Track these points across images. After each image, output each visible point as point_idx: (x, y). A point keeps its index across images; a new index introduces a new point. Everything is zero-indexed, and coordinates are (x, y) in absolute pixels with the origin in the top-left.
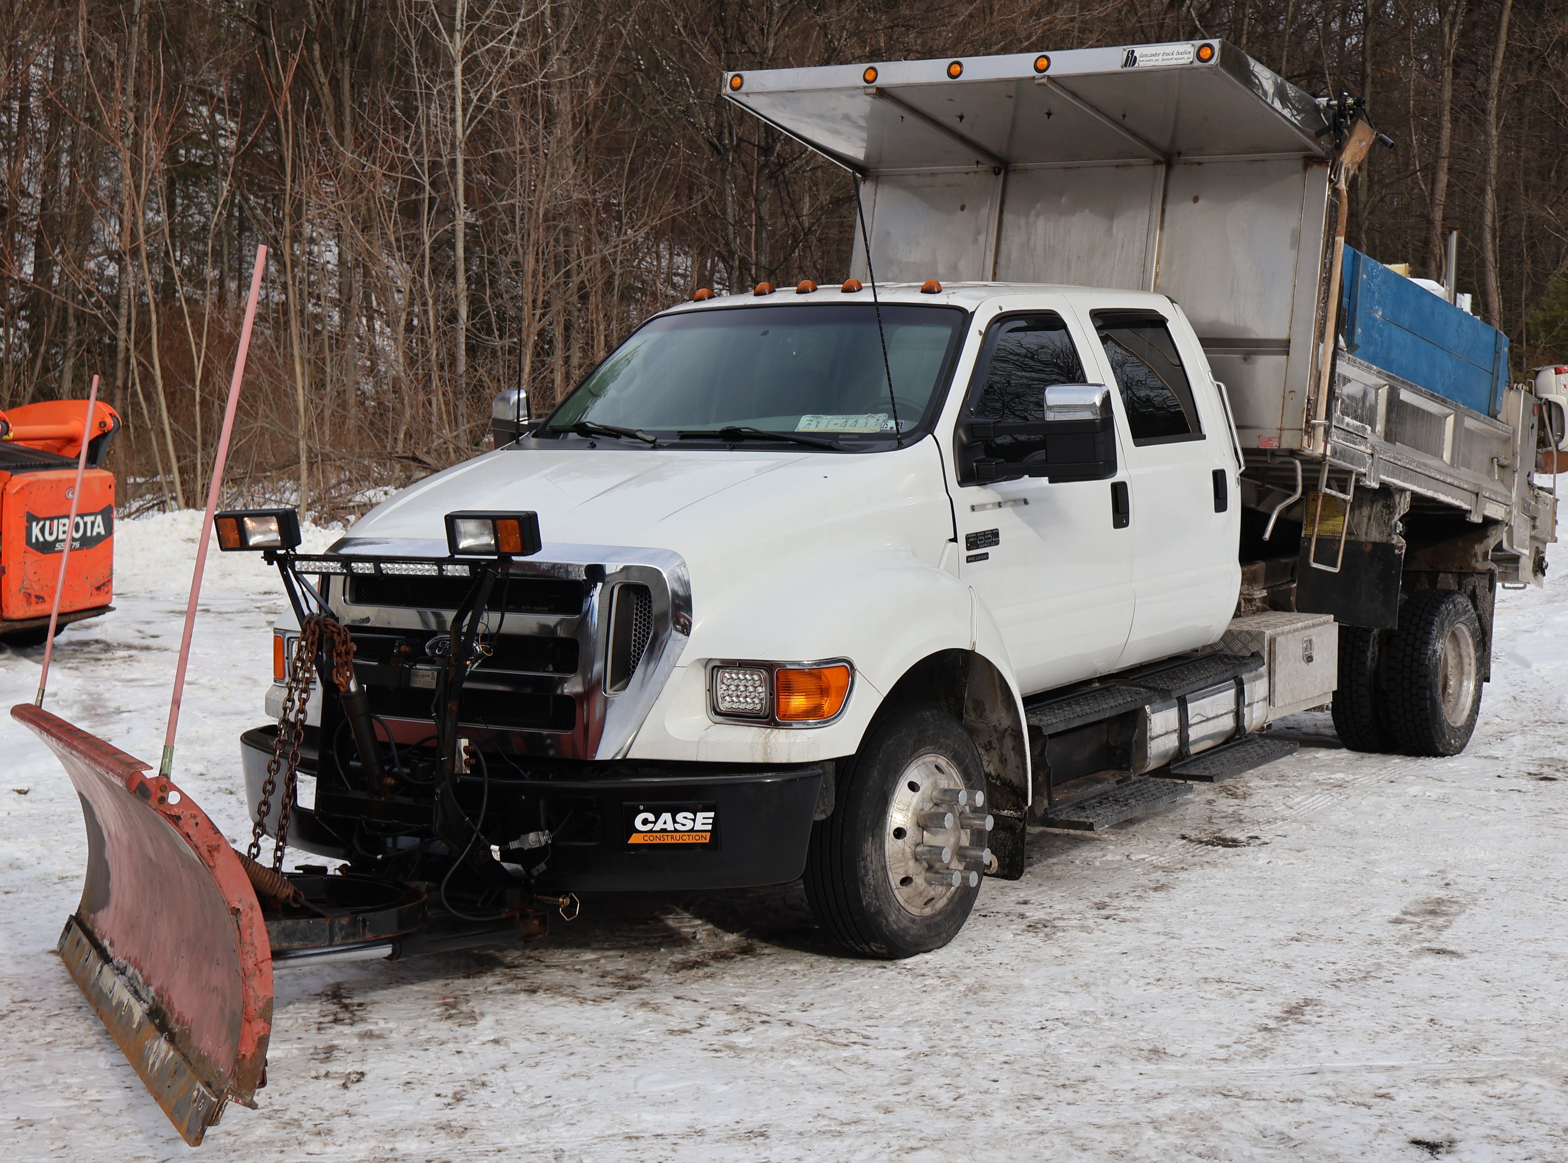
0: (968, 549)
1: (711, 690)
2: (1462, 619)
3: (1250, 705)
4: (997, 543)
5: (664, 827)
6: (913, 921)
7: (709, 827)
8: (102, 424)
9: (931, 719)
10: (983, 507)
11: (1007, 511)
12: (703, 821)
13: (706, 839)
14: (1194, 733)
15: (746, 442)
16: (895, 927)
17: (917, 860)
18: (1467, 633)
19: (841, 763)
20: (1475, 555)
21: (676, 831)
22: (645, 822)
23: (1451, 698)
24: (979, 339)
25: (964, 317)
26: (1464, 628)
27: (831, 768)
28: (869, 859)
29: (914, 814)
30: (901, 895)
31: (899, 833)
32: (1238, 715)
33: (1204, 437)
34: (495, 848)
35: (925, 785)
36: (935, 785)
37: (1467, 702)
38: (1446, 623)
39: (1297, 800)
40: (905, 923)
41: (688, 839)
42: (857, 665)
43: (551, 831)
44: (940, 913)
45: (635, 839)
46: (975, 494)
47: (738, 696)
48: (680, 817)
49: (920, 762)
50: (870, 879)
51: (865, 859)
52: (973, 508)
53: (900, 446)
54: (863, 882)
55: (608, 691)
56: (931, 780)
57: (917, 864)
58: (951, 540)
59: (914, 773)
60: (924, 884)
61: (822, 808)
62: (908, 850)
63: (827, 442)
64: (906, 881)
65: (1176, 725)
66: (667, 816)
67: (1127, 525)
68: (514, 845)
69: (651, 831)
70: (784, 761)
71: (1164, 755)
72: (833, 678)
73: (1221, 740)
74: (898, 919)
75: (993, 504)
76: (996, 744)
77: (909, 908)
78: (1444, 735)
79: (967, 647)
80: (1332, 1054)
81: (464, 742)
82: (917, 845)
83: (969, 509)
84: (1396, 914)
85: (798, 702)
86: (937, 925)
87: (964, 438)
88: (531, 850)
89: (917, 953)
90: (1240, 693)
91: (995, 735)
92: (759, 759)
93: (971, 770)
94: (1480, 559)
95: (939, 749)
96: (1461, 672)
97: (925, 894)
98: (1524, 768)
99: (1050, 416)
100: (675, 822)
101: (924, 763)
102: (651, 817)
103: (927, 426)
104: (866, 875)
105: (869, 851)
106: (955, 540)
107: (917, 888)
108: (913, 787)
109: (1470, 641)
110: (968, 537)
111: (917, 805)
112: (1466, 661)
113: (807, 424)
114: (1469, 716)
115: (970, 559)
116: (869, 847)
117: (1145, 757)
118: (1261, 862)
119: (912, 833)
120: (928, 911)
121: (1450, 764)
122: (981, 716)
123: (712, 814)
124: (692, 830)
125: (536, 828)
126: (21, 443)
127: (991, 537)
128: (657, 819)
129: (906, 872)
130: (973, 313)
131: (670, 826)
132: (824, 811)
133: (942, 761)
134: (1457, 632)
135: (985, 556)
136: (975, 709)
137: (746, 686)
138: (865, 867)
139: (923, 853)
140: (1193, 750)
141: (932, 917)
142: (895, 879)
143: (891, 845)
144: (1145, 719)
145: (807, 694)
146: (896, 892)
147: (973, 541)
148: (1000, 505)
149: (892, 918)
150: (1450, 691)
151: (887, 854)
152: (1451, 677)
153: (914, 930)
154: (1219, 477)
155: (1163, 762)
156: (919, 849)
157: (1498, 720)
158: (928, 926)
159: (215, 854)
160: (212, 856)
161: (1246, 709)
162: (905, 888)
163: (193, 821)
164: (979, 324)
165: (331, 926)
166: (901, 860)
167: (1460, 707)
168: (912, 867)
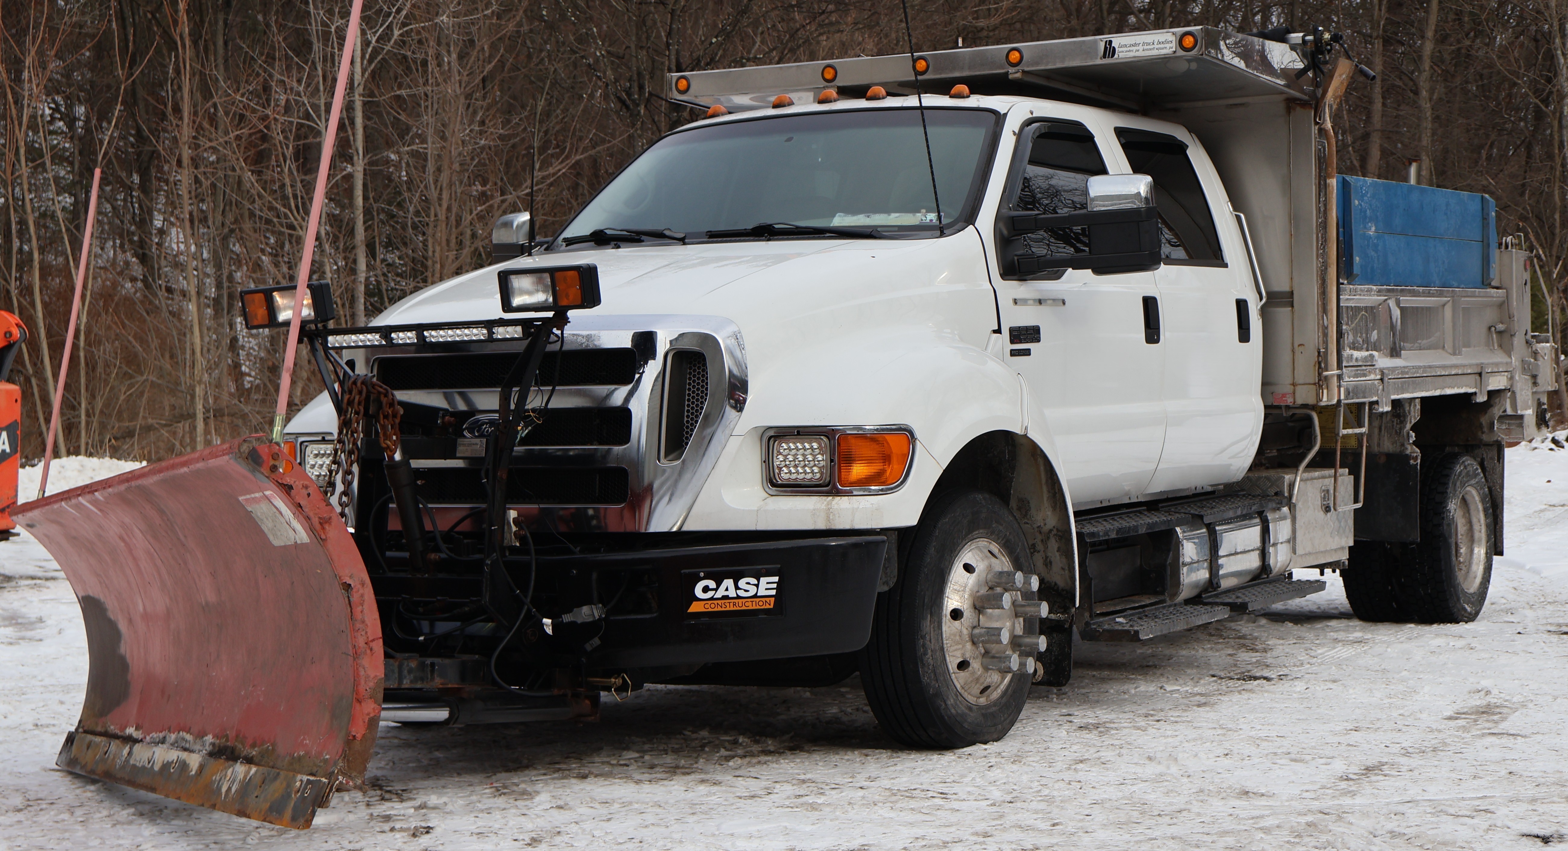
0: (1012, 342)
1: (767, 462)
2: (1473, 482)
3: (1273, 545)
4: (1039, 341)
5: (726, 593)
6: (970, 709)
7: (773, 592)
9: (983, 502)
10: (1024, 302)
11: (1047, 310)
12: (767, 586)
13: (770, 604)
14: (1223, 568)
15: (780, 237)
16: (953, 711)
17: (973, 644)
18: (1477, 498)
19: (903, 532)
21: (738, 597)
22: (706, 589)
23: (1462, 566)
24: (1013, 139)
25: (997, 119)
26: (1474, 492)
27: (895, 537)
28: (928, 638)
29: (971, 595)
30: (959, 679)
31: (956, 614)
32: (1263, 554)
33: (1226, 266)
34: (547, 621)
35: (980, 566)
36: (990, 568)
37: (1478, 569)
38: (1458, 484)
40: (963, 709)
41: (751, 606)
42: (918, 434)
43: (604, 605)
44: (995, 703)
45: (695, 608)
46: (1017, 289)
47: (796, 466)
48: (742, 583)
49: (976, 544)
50: (929, 658)
51: (923, 637)
52: (1015, 302)
53: (942, 234)
54: (922, 661)
55: (662, 460)
56: (986, 563)
57: (974, 648)
58: (995, 332)
59: (968, 555)
60: (981, 671)
61: (885, 580)
62: (965, 632)
63: (867, 231)
64: (963, 665)
65: (1207, 556)
66: (728, 583)
67: (1157, 342)
68: (567, 618)
69: (712, 599)
71: (1196, 585)
72: (896, 444)
73: (1248, 578)
74: (956, 704)
75: (1034, 300)
76: (1040, 547)
77: (965, 695)
78: (1458, 600)
79: (1019, 431)
81: (513, 514)
82: (974, 627)
83: (1011, 302)
84: (1449, 715)
85: (860, 470)
86: (992, 718)
87: (1005, 232)
88: (585, 625)
89: (974, 744)
90: (1266, 532)
91: (1039, 537)
92: (821, 525)
93: (1022, 560)
94: (1486, 430)
95: (992, 535)
96: (1472, 540)
97: (982, 680)
99: (1093, 205)
100: (737, 588)
101: (978, 548)
102: (712, 584)
103: (970, 217)
104: (925, 654)
105: (928, 628)
106: (998, 331)
107: (974, 673)
108: (968, 568)
109: (1480, 508)
110: (1012, 330)
111: (973, 587)
112: (1476, 527)
114: (1481, 583)
115: (1014, 353)
116: (927, 625)
117: (1177, 583)
119: (968, 616)
120: (983, 701)
122: (1025, 516)
123: (776, 579)
124: (755, 596)
125: (589, 602)
127: (1033, 334)
128: (718, 586)
129: (963, 655)
130: (1005, 115)
131: (732, 593)
132: (887, 584)
133: (995, 548)
134: (1468, 497)
135: (1027, 352)
137: (803, 455)
138: (924, 646)
139: (981, 635)
140: (1224, 584)
141: (987, 707)
142: (952, 663)
143: (949, 627)
144: (1178, 544)
145: (869, 461)
146: (953, 676)
147: (1016, 335)
148: (1039, 303)
149: (951, 701)
150: (1462, 558)
151: (944, 636)
152: (1461, 545)
153: (971, 718)
154: (1242, 306)
155: (1195, 593)
156: (977, 631)
157: (1504, 601)
158: (984, 718)
159: (327, 526)
160: (323, 528)
161: (1271, 550)
162: (962, 674)
163: (305, 492)
164: (1011, 126)
165: (400, 667)
166: (958, 643)
167: (1471, 575)
168: (968, 651)
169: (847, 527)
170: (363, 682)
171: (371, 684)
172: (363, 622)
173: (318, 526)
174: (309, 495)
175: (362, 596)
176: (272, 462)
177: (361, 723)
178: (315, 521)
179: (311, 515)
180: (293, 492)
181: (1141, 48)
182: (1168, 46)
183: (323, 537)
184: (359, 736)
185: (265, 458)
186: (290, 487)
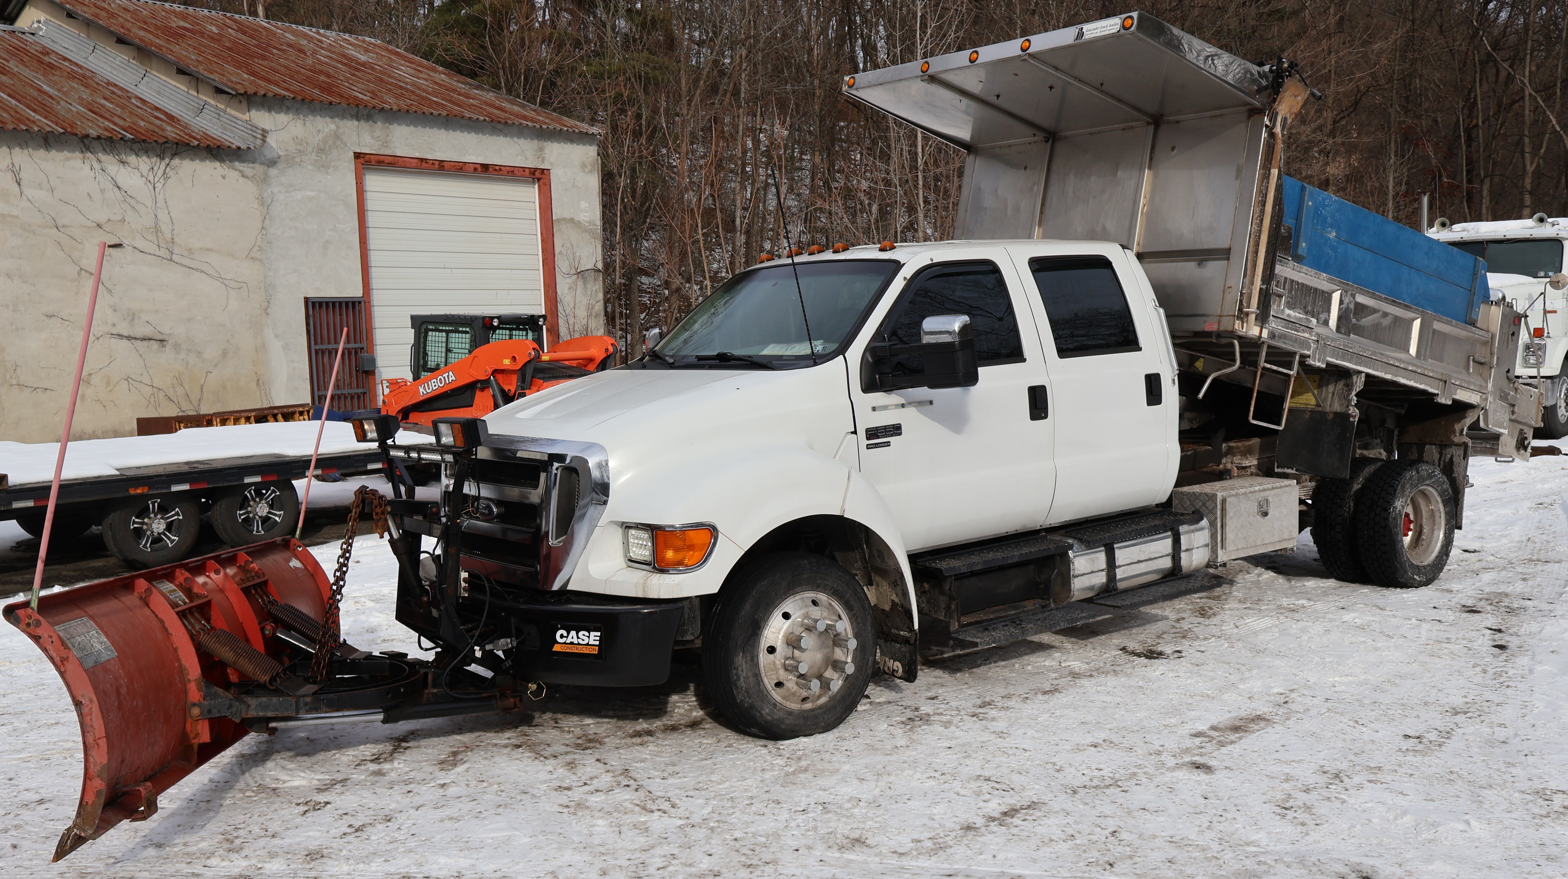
0: (868, 439)
1: (625, 544)
2: (1428, 482)
3: (1187, 550)
4: (900, 434)
6: (790, 713)
7: (597, 643)
8: (606, 350)
9: (807, 566)
10: (885, 408)
11: (911, 411)
12: (594, 638)
14: (1120, 574)
15: (732, 362)
16: (768, 718)
17: (786, 670)
18: (1435, 493)
19: (704, 598)
20: (1454, 432)
21: (579, 644)
22: (562, 636)
23: (1424, 543)
24: (904, 283)
25: (894, 267)
26: (1431, 489)
27: (697, 602)
28: (740, 669)
29: (784, 636)
30: (776, 695)
31: (771, 650)
32: (1175, 558)
33: (1140, 349)
34: (477, 648)
35: (798, 616)
36: (807, 616)
37: (1435, 546)
38: (1408, 486)
39: (1247, 621)
40: (781, 714)
41: (585, 651)
42: (719, 528)
44: (821, 708)
45: (556, 648)
46: (879, 398)
48: (581, 634)
49: (798, 597)
50: (741, 683)
51: (736, 668)
52: (874, 409)
53: (815, 364)
54: (736, 685)
55: (553, 542)
56: (805, 611)
57: (787, 673)
58: (852, 433)
59: (788, 605)
60: (795, 688)
61: (691, 631)
62: (779, 662)
63: (764, 362)
64: (779, 684)
65: (1104, 565)
66: (573, 633)
67: (1046, 417)
68: (489, 647)
69: (565, 643)
70: (656, 597)
71: (1091, 588)
72: (697, 537)
73: (1159, 577)
74: (772, 712)
75: (897, 405)
77: (786, 704)
78: (1406, 572)
79: (837, 512)
81: (464, 575)
82: (787, 658)
83: (870, 409)
85: (670, 554)
86: (816, 717)
87: (871, 360)
89: (798, 737)
90: (1177, 542)
92: (640, 595)
94: (1458, 434)
95: (817, 588)
97: (799, 694)
99: (926, 339)
100: (578, 638)
101: (801, 598)
102: (565, 633)
103: (841, 349)
104: (739, 679)
105: (739, 663)
106: (855, 432)
107: (788, 690)
108: (786, 616)
109: (1439, 499)
110: (867, 430)
111: (787, 629)
112: (1437, 514)
113: (772, 350)
114: (1437, 557)
115: (869, 447)
116: (740, 660)
117: (1069, 590)
119: (782, 650)
120: (806, 707)
121: (1404, 595)
123: (599, 634)
124: (588, 644)
125: (506, 636)
127: (896, 430)
128: (568, 634)
129: (778, 678)
130: (904, 264)
131: (575, 641)
132: (692, 634)
133: (822, 597)
134: (1424, 492)
135: (888, 444)
138: (737, 674)
139: (789, 665)
140: (1121, 586)
141: (812, 710)
142: (769, 683)
143: (764, 658)
144: (1068, 562)
145: (676, 549)
146: (772, 693)
147: (872, 433)
148: (903, 406)
149: (766, 711)
150: (1424, 537)
151: (761, 665)
152: (1425, 527)
153: (790, 721)
154: (1152, 379)
155: (1090, 594)
156: (787, 662)
158: (808, 718)
159: (65, 663)
161: (1183, 555)
162: (779, 690)
163: (50, 640)
164: (907, 272)
166: (773, 670)
167: (1430, 550)
168: (783, 675)
169: (654, 596)
170: (92, 766)
171: (98, 768)
172: (92, 726)
173: (59, 663)
174: (52, 642)
175: (91, 709)
176: (27, 621)
177: (92, 793)
178: (57, 659)
179: (54, 655)
180: (41, 641)
183: (63, 670)
184: (90, 802)
185: (22, 618)
186: (40, 638)
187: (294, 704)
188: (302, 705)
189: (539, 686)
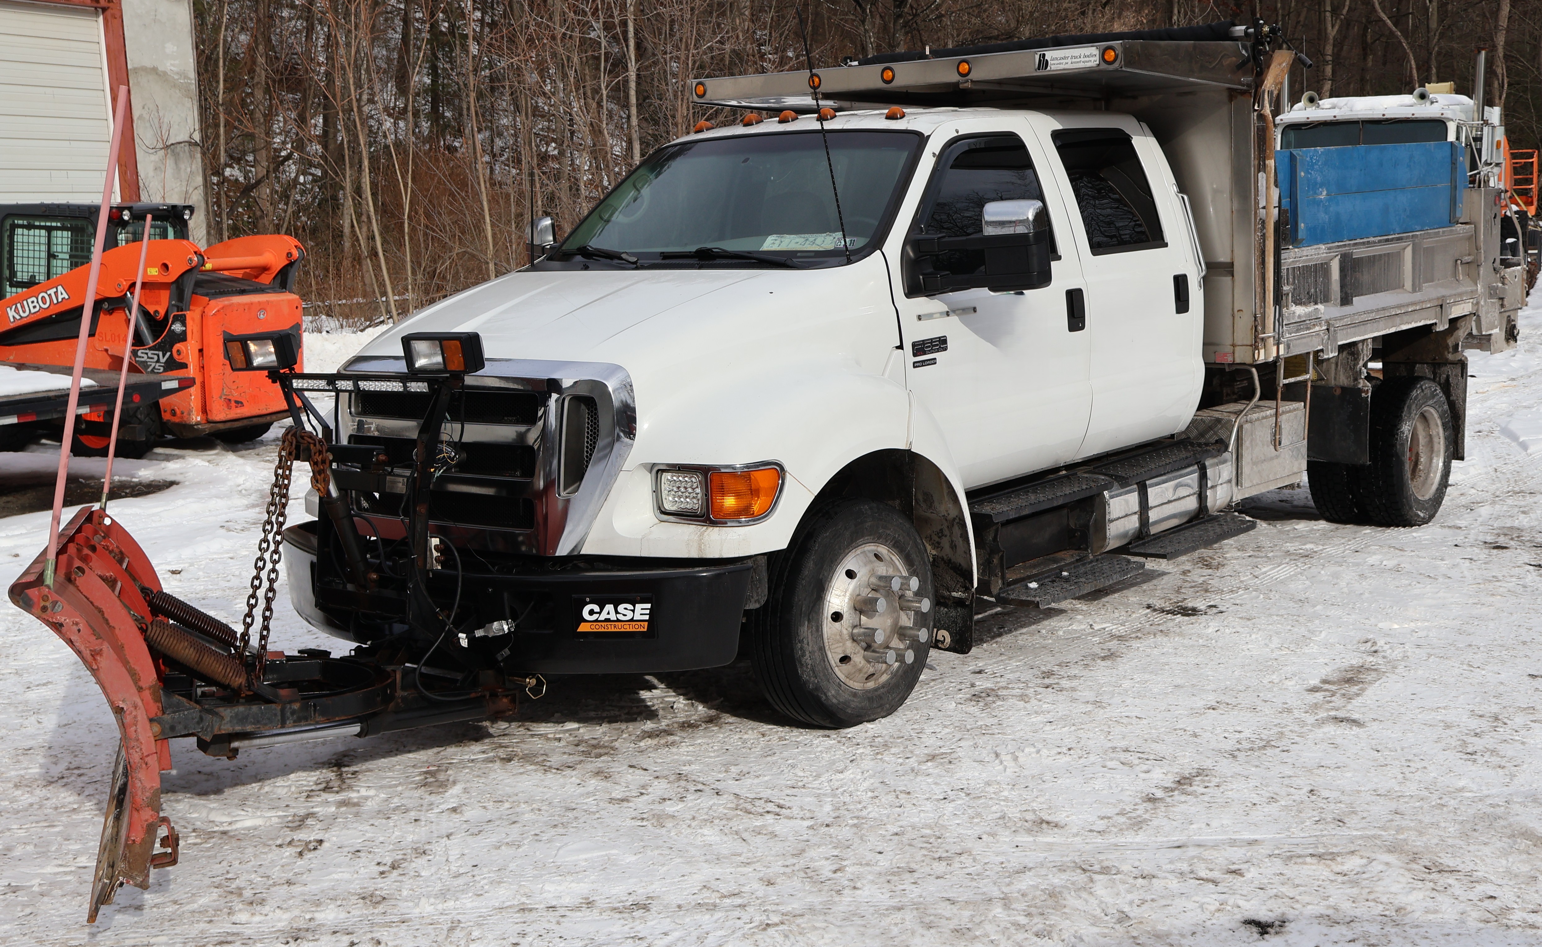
0: (915, 355)
1: (657, 492)
2: (1431, 402)
3: (1212, 487)
4: (945, 349)
5: (608, 617)
6: (855, 695)
7: (647, 618)
8: (289, 255)
9: (869, 512)
10: (930, 316)
11: (956, 320)
12: (641, 611)
13: (644, 627)
14: (1153, 515)
15: (718, 261)
16: (834, 701)
17: (854, 640)
18: (1436, 415)
19: (771, 556)
20: (1448, 348)
21: (618, 620)
22: (591, 612)
23: (1422, 474)
24: (933, 160)
25: (920, 140)
26: (1432, 410)
27: (763, 561)
28: (806, 642)
29: (850, 599)
30: (841, 672)
31: (837, 617)
32: (1202, 497)
33: (1166, 245)
34: (462, 636)
35: (862, 574)
36: (873, 573)
37: (1436, 478)
38: (1414, 407)
39: (1264, 570)
40: (846, 696)
41: (628, 628)
42: (787, 467)
43: (514, 620)
44: (883, 686)
45: (583, 628)
46: (922, 304)
47: (680, 497)
48: (621, 608)
49: (859, 551)
50: (807, 659)
51: (801, 641)
52: (919, 318)
53: (849, 262)
54: (800, 662)
55: (562, 494)
56: (869, 568)
57: (855, 644)
58: (897, 348)
59: (850, 562)
60: (863, 662)
61: (756, 598)
62: (845, 632)
63: (782, 259)
64: (845, 659)
65: (1136, 508)
66: (609, 607)
67: (1083, 328)
68: (479, 633)
69: (597, 621)
70: (717, 556)
71: (1125, 535)
72: (763, 479)
73: (1185, 520)
74: (838, 694)
75: (941, 313)
76: (946, 532)
77: (851, 683)
78: (1411, 508)
79: (902, 446)
80: (1204, 826)
81: (435, 541)
82: (855, 627)
83: (916, 318)
84: (1315, 682)
85: (730, 502)
86: (880, 697)
87: (911, 254)
88: (496, 638)
89: (860, 723)
90: (1203, 477)
91: (946, 524)
92: (694, 554)
93: (914, 556)
94: (1452, 351)
95: (879, 539)
96: (1431, 450)
97: (865, 670)
98: (1482, 538)
99: (989, 231)
100: (617, 612)
101: (864, 552)
102: (596, 608)
103: (877, 242)
104: (803, 655)
105: (805, 634)
106: (901, 347)
107: (855, 665)
108: (850, 574)
109: (1439, 422)
110: (914, 345)
111: (854, 590)
112: (1436, 440)
113: (772, 244)
114: (1437, 489)
115: (916, 365)
116: (805, 631)
117: (1105, 537)
118: (1210, 630)
119: (848, 617)
120: (871, 685)
121: (1414, 534)
122: (930, 507)
123: (649, 606)
124: (632, 620)
125: (500, 618)
126: (226, 273)
127: (940, 344)
128: (602, 609)
129: (844, 651)
130: (929, 136)
131: (613, 617)
132: (758, 601)
133: (883, 550)
134: (1426, 414)
135: (933, 362)
136: (925, 501)
137: (686, 488)
138: (801, 649)
139: (859, 635)
140: (1153, 530)
141: (876, 690)
142: (833, 658)
143: (829, 628)
144: (1104, 504)
145: (738, 495)
146: (836, 670)
147: (919, 348)
148: (948, 314)
149: (832, 692)
150: (1421, 467)
151: (825, 636)
152: (1422, 455)
153: (855, 703)
154: (1180, 282)
155: (1124, 542)
156: (855, 631)
157: (1473, 491)
158: (870, 700)
159: (98, 658)
160: (95, 660)
161: (1209, 493)
162: (844, 666)
163: (75, 628)
164: (934, 147)
165: (283, 711)
166: (838, 642)
167: (1429, 481)
168: (850, 648)
169: (716, 555)
170: (139, 793)
171: (148, 794)
172: (138, 740)
173: (90, 658)
174: (79, 631)
175: (135, 717)
176: (42, 604)
177: (140, 828)
178: (87, 653)
179: (82, 648)
180: (64, 629)
181: (1069, 61)
182: (1092, 59)
183: (95, 667)
184: (138, 840)
185: (35, 600)
186: (61, 625)
187: (279, 713)
188: (288, 714)
189: (538, 679)
